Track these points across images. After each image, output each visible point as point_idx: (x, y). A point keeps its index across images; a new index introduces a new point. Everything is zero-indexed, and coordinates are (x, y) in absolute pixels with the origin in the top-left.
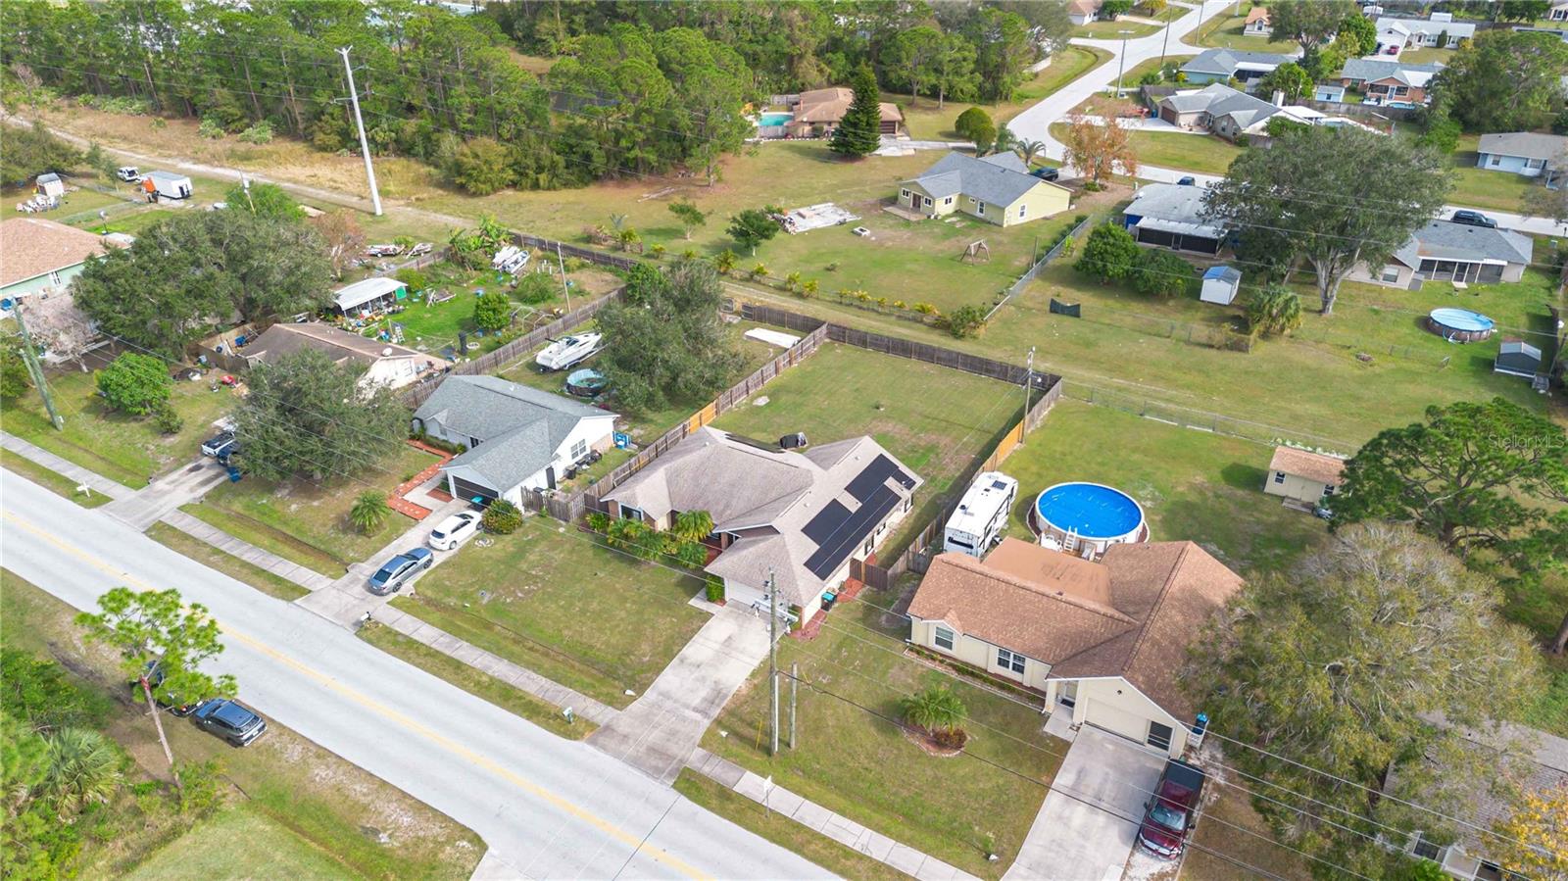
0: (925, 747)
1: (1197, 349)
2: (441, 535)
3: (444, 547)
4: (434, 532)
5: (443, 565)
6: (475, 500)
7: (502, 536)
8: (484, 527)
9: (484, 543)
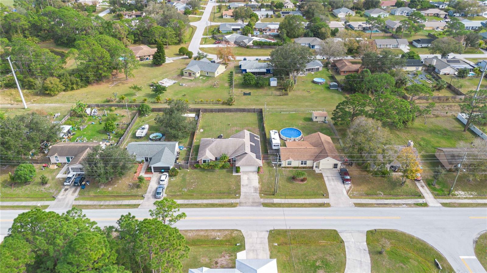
0: (300, 183)
1: (279, 97)
2: (163, 181)
3: (165, 183)
4: (161, 180)
5: (168, 187)
6: (163, 171)
7: (176, 177)
8: (170, 176)
9: (173, 179)
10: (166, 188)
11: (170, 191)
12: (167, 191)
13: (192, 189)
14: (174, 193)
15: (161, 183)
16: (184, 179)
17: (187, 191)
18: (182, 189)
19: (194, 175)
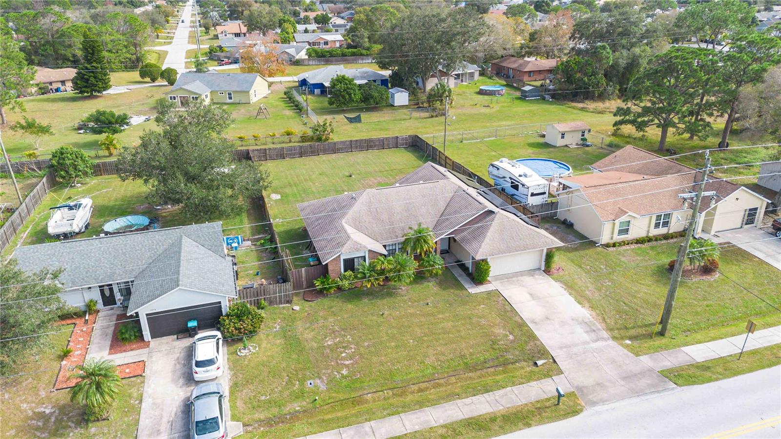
0: (705, 278)
2: (209, 362)
3: (220, 372)
4: (199, 364)
5: (235, 387)
6: (192, 324)
7: (256, 338)
8: (231, 340)
9: (249, 350)
10: (232, 393)
11: (255, 405)
12: (239, 403)
13: (345, 377)
14: (275, 411)
15: (201, 374)
16: (292, 343)
17: (328, 390)
18: (302, 381)
19: (326, 319)
